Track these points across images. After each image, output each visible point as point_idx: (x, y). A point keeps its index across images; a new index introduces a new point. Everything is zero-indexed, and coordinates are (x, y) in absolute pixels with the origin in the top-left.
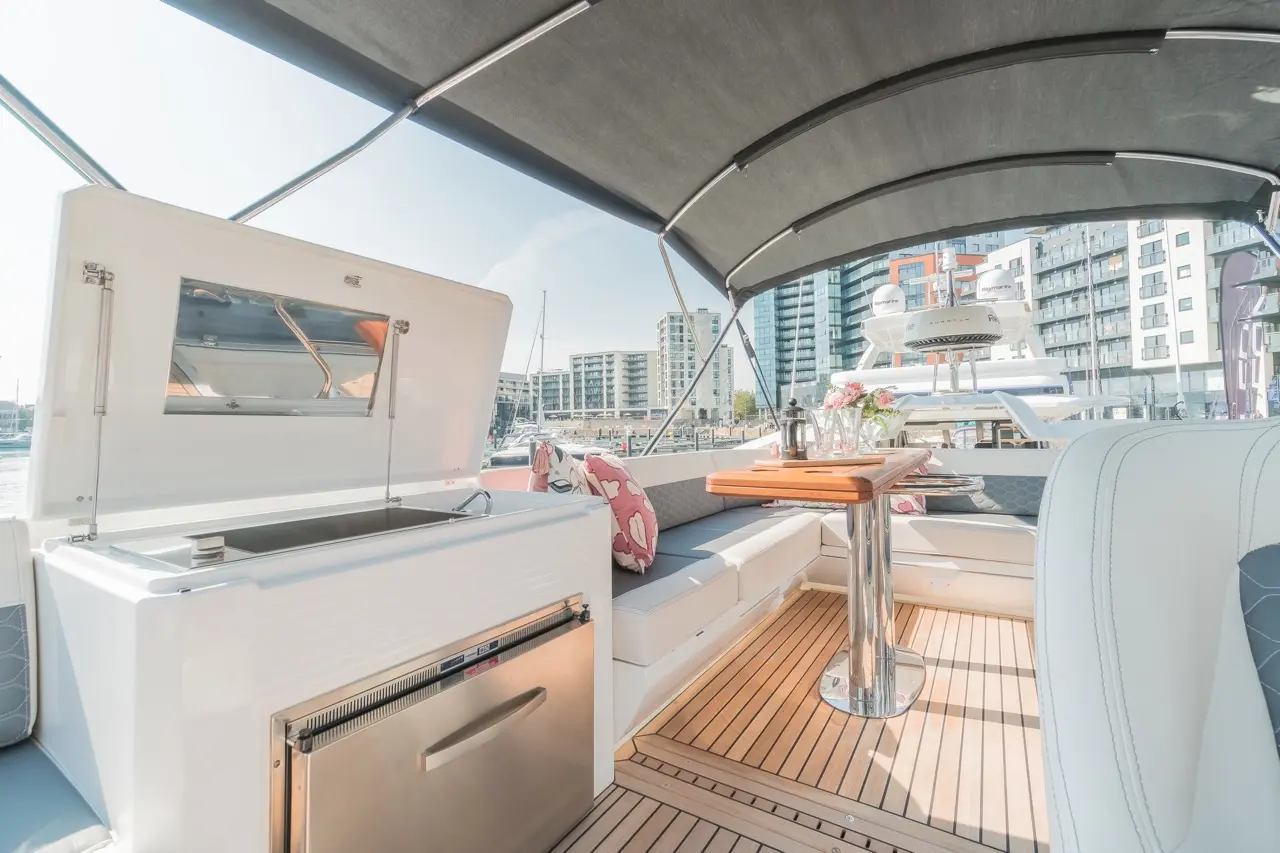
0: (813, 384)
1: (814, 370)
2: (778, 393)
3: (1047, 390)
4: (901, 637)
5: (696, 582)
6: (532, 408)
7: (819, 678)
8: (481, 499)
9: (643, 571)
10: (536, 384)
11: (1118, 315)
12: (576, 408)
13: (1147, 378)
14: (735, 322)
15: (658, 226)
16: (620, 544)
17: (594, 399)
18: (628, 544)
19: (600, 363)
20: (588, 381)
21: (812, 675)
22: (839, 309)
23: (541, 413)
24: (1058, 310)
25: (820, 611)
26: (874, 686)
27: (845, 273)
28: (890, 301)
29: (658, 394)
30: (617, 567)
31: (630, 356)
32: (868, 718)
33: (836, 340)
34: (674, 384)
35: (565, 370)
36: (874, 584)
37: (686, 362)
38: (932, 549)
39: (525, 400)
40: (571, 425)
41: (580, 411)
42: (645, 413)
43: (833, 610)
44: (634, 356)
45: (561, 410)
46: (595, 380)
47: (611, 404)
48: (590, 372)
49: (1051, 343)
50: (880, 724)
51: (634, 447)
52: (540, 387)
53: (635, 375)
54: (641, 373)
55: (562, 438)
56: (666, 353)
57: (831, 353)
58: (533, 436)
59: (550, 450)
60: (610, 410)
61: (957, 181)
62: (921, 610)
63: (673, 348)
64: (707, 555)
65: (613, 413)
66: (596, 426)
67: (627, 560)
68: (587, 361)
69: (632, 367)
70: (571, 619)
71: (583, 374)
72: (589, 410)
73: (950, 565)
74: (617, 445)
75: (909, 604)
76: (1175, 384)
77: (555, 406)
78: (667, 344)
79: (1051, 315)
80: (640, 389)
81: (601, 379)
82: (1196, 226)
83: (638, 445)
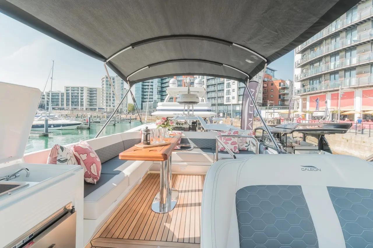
0: (152, 103)
1: (152, 98)
2: (142, 105)
3: (208, 111)
4: (173, 186)
5: (115, 185)
6: (46, 105)
7: (151, 204)
8: (24, 172)
9: (96, 183)
10: (48, 96)
11: (222, 91)
12: (67, 106)
13: (226, 106)
14: (130, 92)
15: (104, 60)
16: (86, 175)
17: (75, 103)
18: (90, 175)
19: (78, 90)
20: (72, 96)
21: (149, 204)
22: (160, 82)
23: (50, 107)
24: (212, 89)
25: (153, 180)
26: (166, 203)
27: (162, 80)
28: (174, 83)
29: (101, 102)
30: (86, 183)
31: (90, 89)
32: (164, 213)
33: (159, 90)
34: (107, 100)
35: (62, 92)
36: (167, 169)
37: (111, 92)
38: (181, 160)
39: (43, 102)
40: (64, 112)
41: (69, 107)
42: (96, 109)
43: (156, 180)
44: (92, 89)
45: (60, 106)
46: (75, 96)
47: (82, 105)
48: (73, 93)
49: (209, 97)
50: (167, 214)
51: (91, 121)
52: (50, 97)
53: (92, 95)
54: (95, 95)
55: (60, 117)
56: (104, 89)
57: (158, 94)
58: (46, 117)
59: (58, 147)
60: (81, 107)
61: (191, 63)
62: (178, 176)
63: (107, 88)
64: (118, 172)
65: (83, 108)
66: (75, 113)
67: (89, 180)
68: (72, 89)
69: (91, 92)
70: (67, 213)
71: (70, 94)
72: (73, 107)
73: (185, 163)
74: (84, 120)
75: (175, 174)
76: (231, 108)
77: (57, 105)
78: (105, 86)
79: (209, 90)
80: (94, 101)
81: (78, 96)
82: (236, 82)
83: (93, 120)
